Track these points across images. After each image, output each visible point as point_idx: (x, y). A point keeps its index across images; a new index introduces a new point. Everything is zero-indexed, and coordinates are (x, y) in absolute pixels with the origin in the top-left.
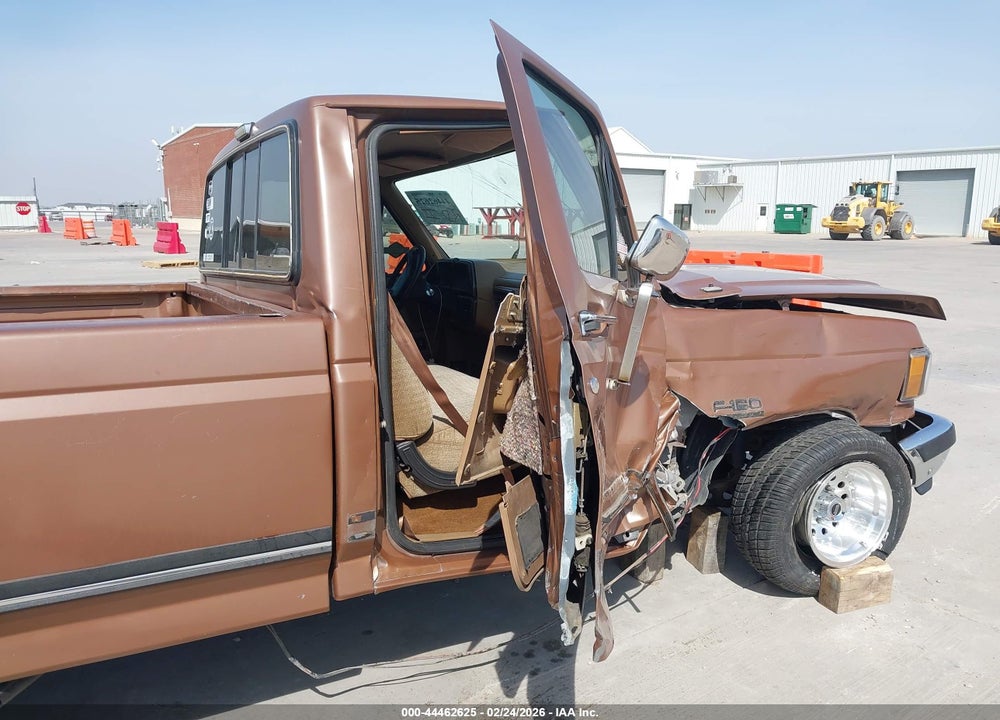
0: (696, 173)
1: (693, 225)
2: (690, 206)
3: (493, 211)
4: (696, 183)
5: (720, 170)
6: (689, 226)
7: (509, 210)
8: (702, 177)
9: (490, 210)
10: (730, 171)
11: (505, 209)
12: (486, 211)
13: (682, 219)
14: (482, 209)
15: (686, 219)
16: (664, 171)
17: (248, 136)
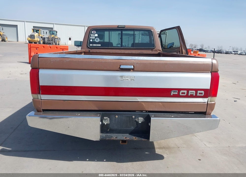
17: (124, 27)
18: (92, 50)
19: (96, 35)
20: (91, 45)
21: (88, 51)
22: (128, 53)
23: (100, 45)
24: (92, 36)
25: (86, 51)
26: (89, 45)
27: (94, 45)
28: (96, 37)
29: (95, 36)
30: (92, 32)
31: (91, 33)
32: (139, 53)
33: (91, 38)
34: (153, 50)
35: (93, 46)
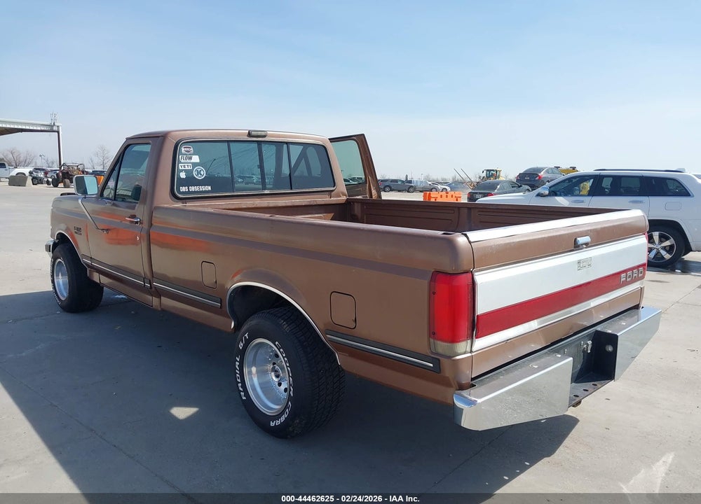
17: (264, 136)
19: (196, 159)
20: (183, 189)
22: (284, 205)
23: (210, 188)
24: (182, 161)
26: (179, 190)
27: (192, 189)
28: (195, 165)
29: (193, 161)
30: (183, 149)
31: (181, 153)
32: (308, 204)
33: (180, 168)
34: (333, 193)
35: (189, 192)
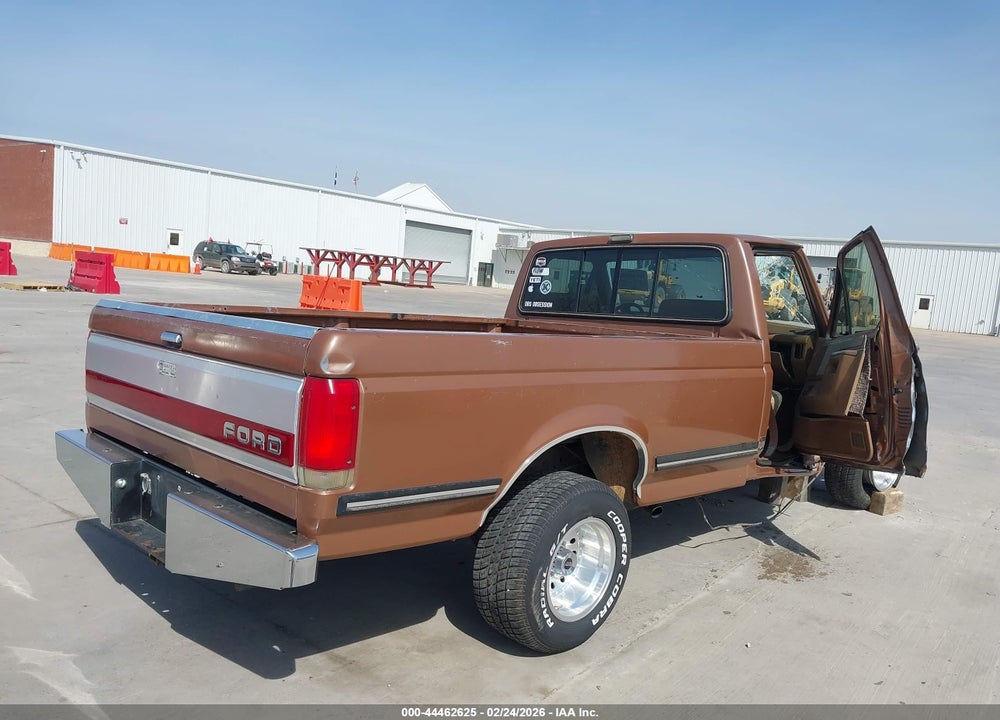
0: (499, 235)
1: (494, 283)
2: (492, 265)
3: (322, 253)
4: (498, 244)
5: (520, 235)
6: (491, 285)
7: (336, 254)
8: (504, 239)
9: (318, 252)
10: (529, 237)
11: (332, 253)
12: (314, 252)
13: (485, 277)
14: (309, 251)
15: (489, 277)
16: (470, 231)
17: (628, 242)
18: (530, 320)
19: (546, 272)
20: (528, 304)
21: (513, 325)
23: (550, 305)
24: (534, 274)
25: (508, 324)
26: (523, 304)
27: (536, 304)
28: (543, 278)
29: (542, 274)
30: (537, 261)
31: (534, 266)
33: (530, 281)
34: (722, 329)
35: (532, 308)
